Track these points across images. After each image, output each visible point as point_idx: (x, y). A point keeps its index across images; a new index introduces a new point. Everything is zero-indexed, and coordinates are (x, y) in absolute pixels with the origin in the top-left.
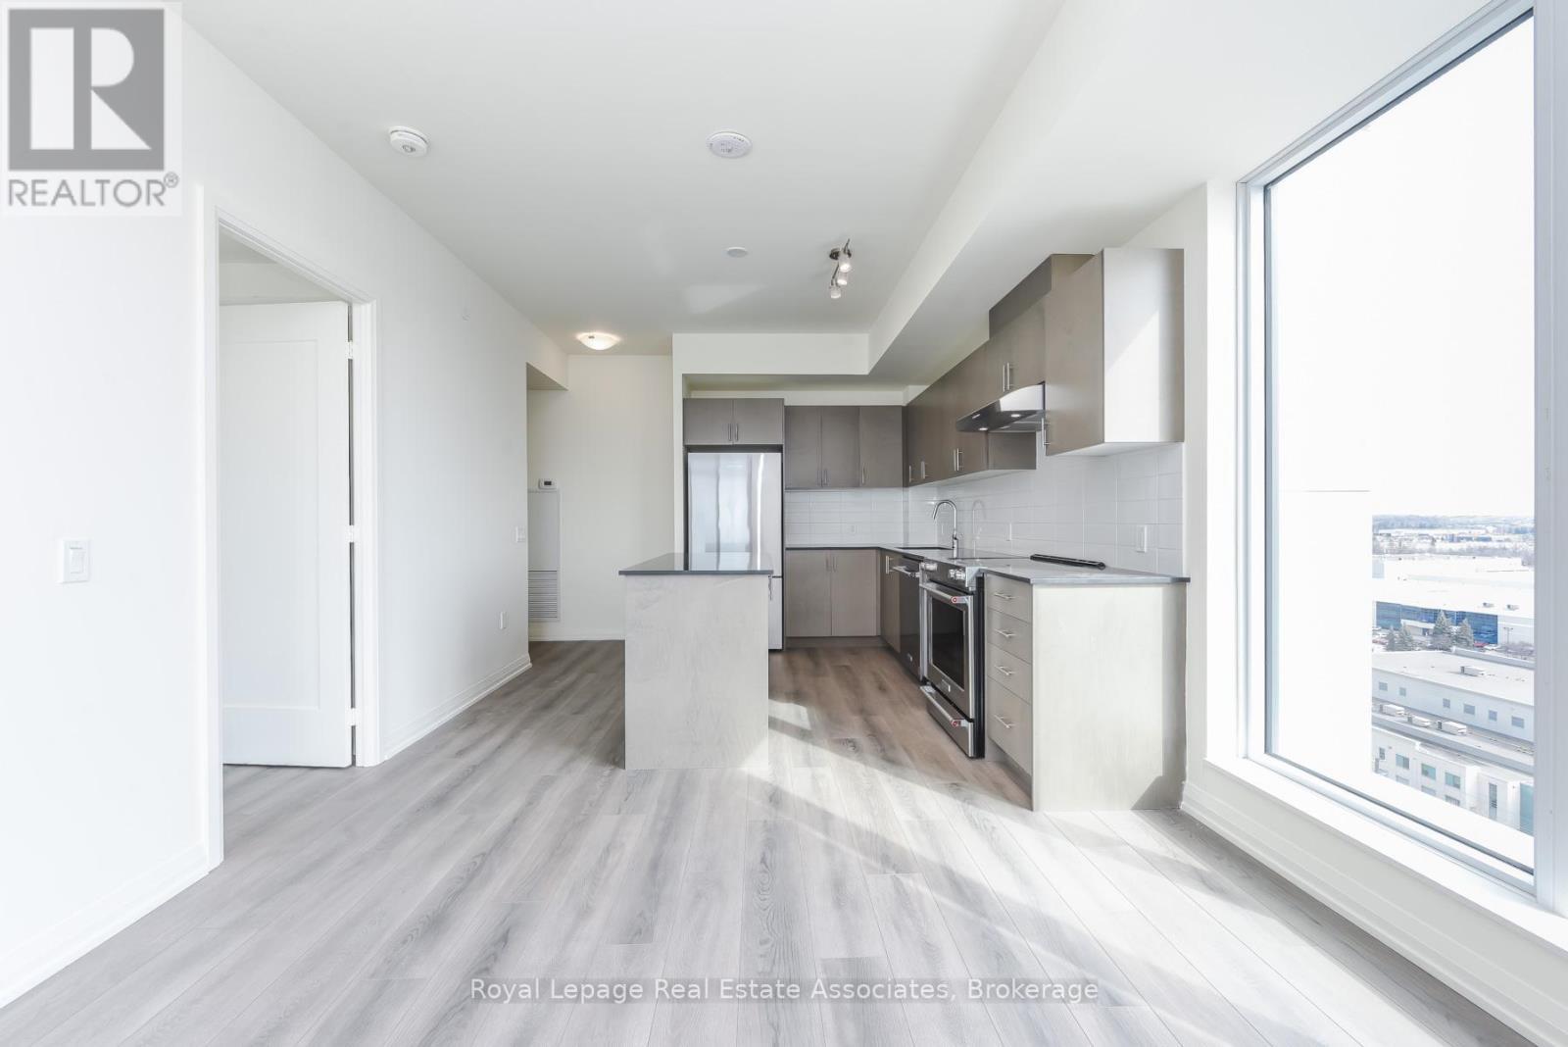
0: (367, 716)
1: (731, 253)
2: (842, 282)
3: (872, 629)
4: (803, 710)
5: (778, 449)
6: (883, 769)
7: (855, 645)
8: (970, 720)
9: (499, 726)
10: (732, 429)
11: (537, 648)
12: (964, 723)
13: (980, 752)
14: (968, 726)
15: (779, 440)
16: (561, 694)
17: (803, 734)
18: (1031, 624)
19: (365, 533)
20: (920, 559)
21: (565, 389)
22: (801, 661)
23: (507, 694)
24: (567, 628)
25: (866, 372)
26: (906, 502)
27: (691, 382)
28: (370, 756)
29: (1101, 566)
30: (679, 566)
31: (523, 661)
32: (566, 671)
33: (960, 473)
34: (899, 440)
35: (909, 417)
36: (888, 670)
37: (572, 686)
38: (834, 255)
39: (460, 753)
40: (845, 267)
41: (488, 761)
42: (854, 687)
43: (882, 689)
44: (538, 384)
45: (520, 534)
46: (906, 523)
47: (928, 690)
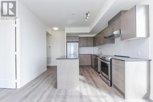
0: (18, 81)
1: (73, 14)
2: (88, 18)
3: (90, 64)
4: (83, 77)
5: (78, 42)
6: (97, 89)
7: (88, 66)
8: (109, 80)
9: (40, 80)
10: (73, 40)
11: (48, 67)
12: (108, 81)
13: (111, 86)
14: (109, 82)
15: (78, 41)
16: (50, 74)
17: (84, 81)
18: (125, 68)
19: (18, 53)
20: (98, 56)
21: (51, 35)
22: (81, 68)
23: (43, 74)
24: (52, 64)
25: (89, 32)
26: (94, 49)
27: (67, 34)
28: (19, 87)
29: (129, 57)
30: (66, 58)
31: (46, 69)
32: (51, 71)
33: (103, 44)
34: (93, 41)
35: (94, 38)
36: (93, 70)
37: (52, 73)
38: (87, 14)
39: (33, 86)
40: (89, 15)
41: (37, 87)
42: (89, 73)
43: (93, 73)
44: (48, 35)
45: (45, 53)
46: (94, 51)
47: (100, 74)
